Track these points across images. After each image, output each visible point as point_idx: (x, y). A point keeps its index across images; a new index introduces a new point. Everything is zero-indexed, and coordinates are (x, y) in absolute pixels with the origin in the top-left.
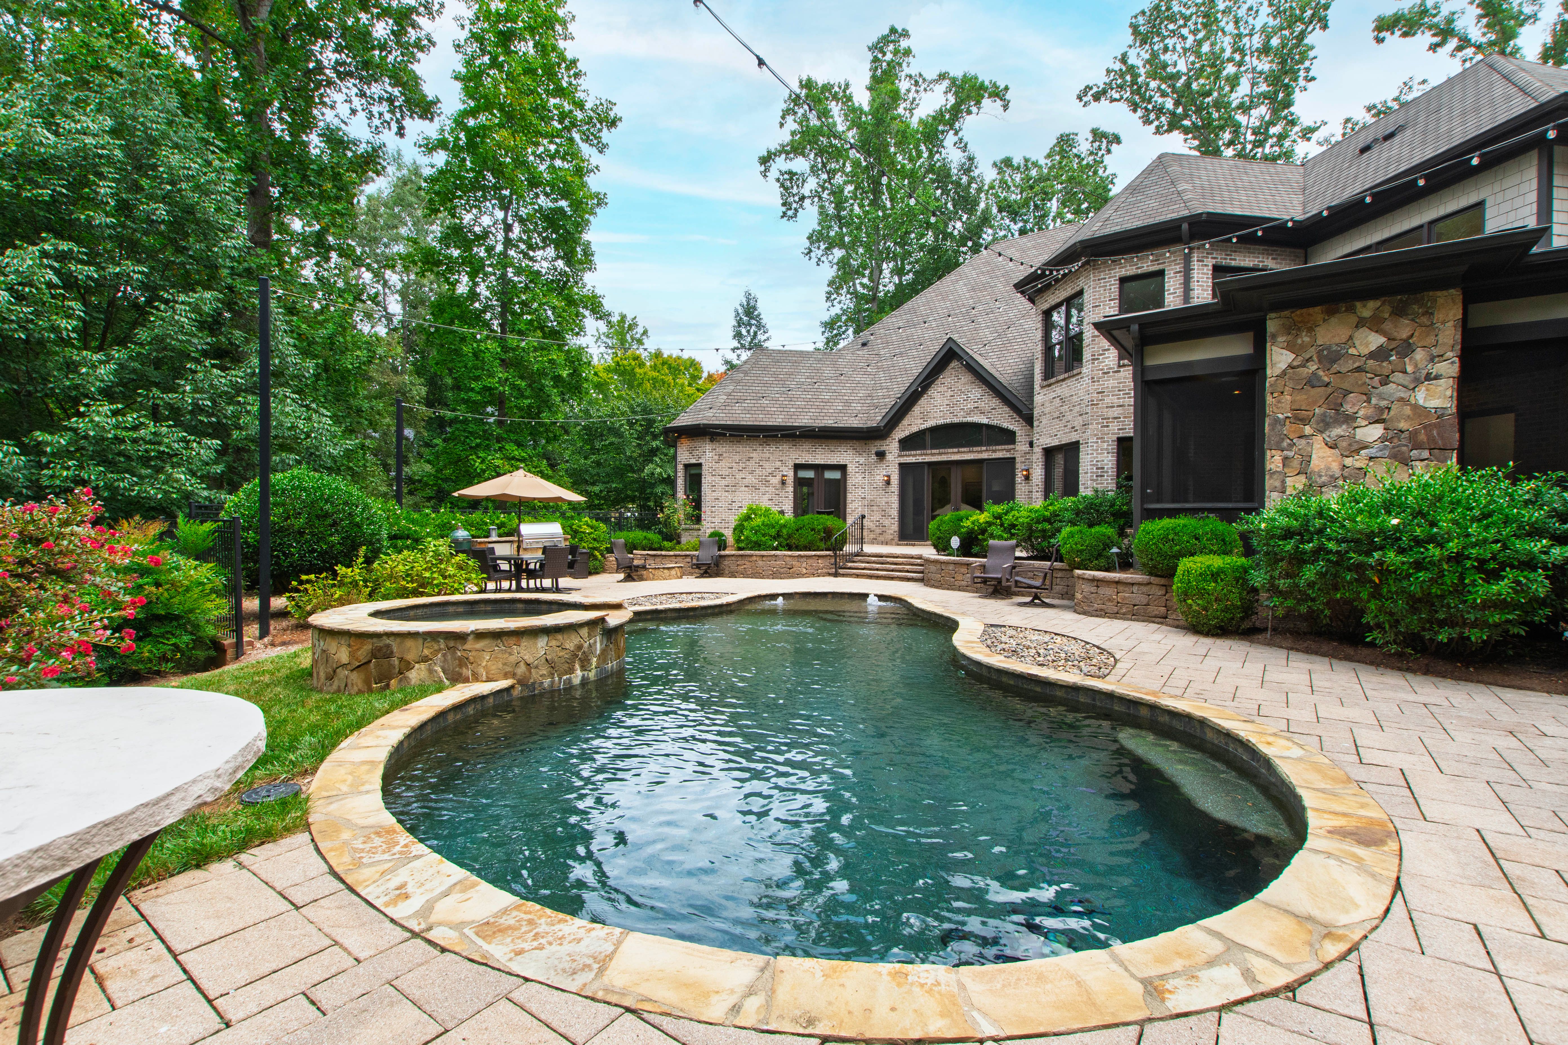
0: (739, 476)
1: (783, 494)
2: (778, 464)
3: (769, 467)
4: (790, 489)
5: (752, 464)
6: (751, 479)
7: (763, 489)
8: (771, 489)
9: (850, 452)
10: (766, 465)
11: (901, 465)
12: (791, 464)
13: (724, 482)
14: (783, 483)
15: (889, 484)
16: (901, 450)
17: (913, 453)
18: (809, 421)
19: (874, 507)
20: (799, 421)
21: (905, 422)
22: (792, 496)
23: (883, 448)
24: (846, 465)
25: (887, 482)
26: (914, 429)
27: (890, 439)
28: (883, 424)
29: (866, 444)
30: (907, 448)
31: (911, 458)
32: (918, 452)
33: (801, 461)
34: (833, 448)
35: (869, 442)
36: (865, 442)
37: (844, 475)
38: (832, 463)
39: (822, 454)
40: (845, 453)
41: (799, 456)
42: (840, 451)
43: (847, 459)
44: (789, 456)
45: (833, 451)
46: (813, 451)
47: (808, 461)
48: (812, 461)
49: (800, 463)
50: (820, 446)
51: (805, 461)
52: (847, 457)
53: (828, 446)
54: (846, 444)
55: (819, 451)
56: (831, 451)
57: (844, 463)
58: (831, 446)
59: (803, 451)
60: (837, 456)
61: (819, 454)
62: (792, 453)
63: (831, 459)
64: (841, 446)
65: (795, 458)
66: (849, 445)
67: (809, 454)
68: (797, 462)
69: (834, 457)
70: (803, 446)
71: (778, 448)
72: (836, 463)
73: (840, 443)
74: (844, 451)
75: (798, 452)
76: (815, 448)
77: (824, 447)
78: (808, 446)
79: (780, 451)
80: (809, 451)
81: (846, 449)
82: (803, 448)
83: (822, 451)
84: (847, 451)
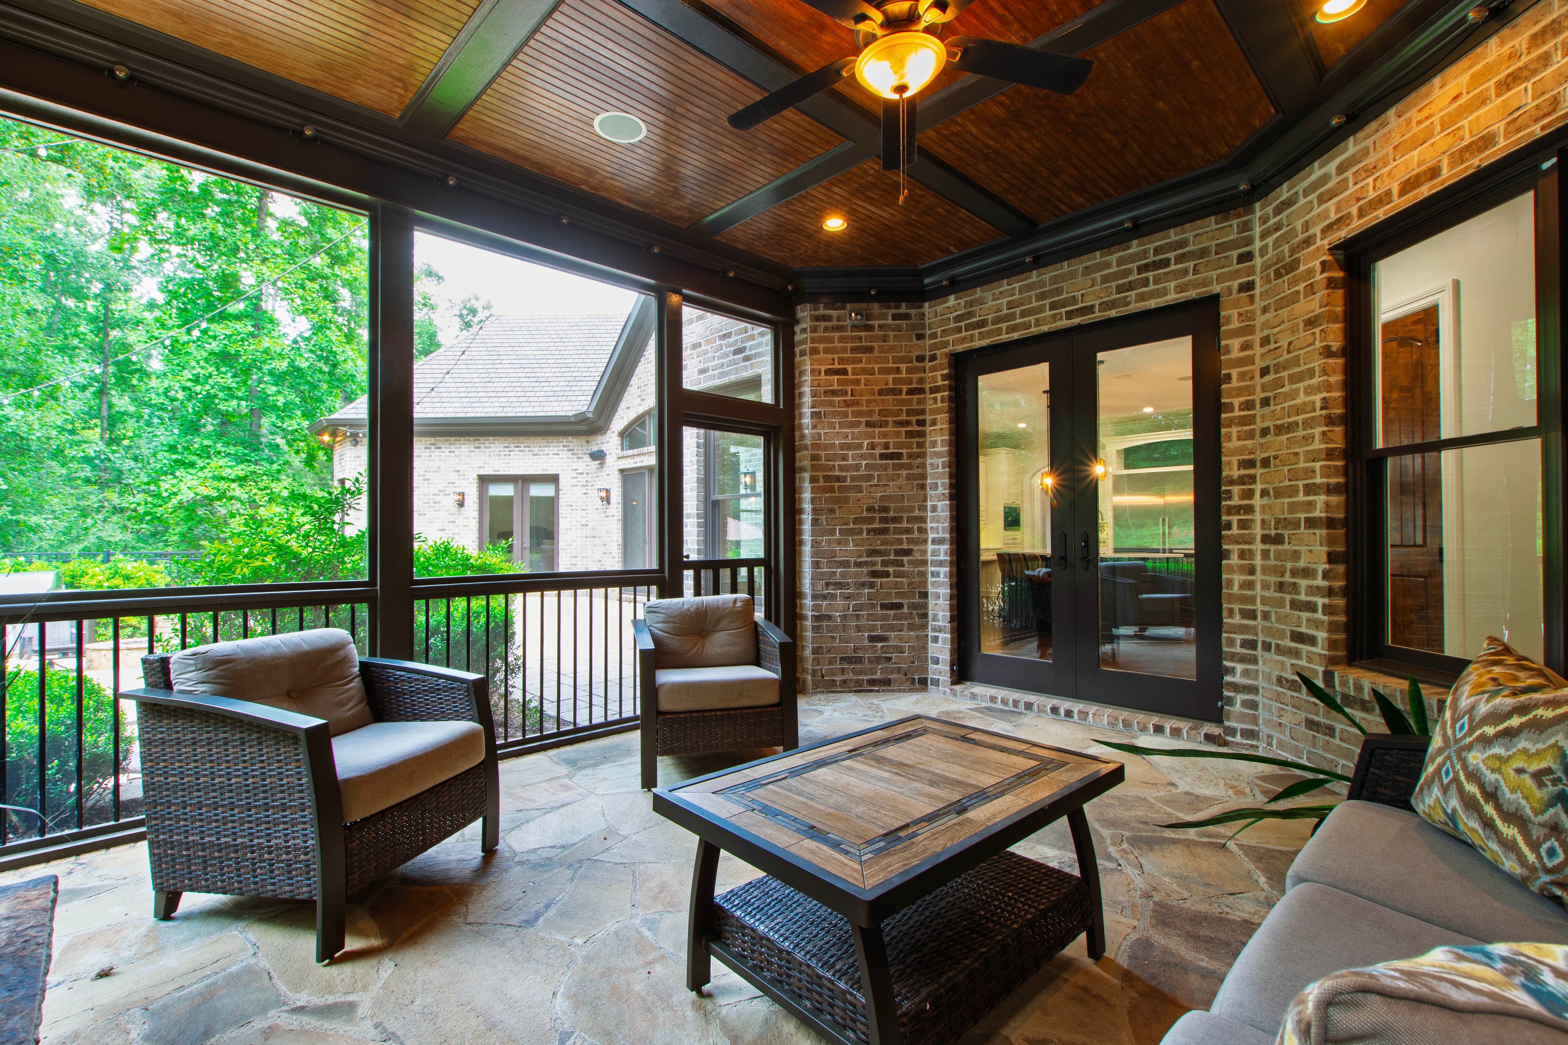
1: (461, 521)
2: (454, 476)
3: (439, 480)
4: (471, 512)
7: (431, 514)
8: (443, 515)
9: (565, 454)
11: (623, 471)
12: (472, 476)
14: (461, 503)
15: (609, 503)
16: (622, 450)
17: (630, 452)
18: (496, 410)
19: (596, 540)
20: (480, 410)
21: (623, 404)
22: (474, 525)
23: (604, 448)
24: (558, 475)
25: (607, 500)
26: (632, 415)
27: (609, 432)
28: (591, 409)
29: (588, 442)
30: (631, 447)
31: (629, 460)
32: (635, 451)
33: (488, 471)
34: (536, 450)
35: (591, 438)
36: (586, 438)
37: (557, 490)
38: (535, 473)
39: (519, 459)
40: (555, 457)
41: (484, 464)
42: (548, 454)
43: (558, 467)
44: (470, 464)
45: (536, 455)
46: (505, 455)
47: (499, 471)
48: (504, 471)
49: (486, 473)
50: (516, 447)
51: (494, 471)
52: (558, 462)
53: (529, 447)
54: (557, 443)
55: (514, 455)
56: (533, 455)
57: (554, 473)
58: (534, 447)
59: (490, 456)
60: (543, 462)
61: (514, 459)
62: (474, 460)
63: (533, 467)
64: (550, 447)
65: (479, 467)
66: (561, 445)
67: (499, 459)
68: (481, 473)
69: (538, 463)
70: (490, 448)
71: (453, 452)
72: (540, 472)
73: (547, 442)
74: (553, 454)
75: (483, 458)
76: (510, 451)
77: (522, 449)
78: (497, 447)
79: (455, 456)
80: (500, 455)
81: (558, 450)
82: (490, 452)
83: (519, 455)
84: (558, 454)
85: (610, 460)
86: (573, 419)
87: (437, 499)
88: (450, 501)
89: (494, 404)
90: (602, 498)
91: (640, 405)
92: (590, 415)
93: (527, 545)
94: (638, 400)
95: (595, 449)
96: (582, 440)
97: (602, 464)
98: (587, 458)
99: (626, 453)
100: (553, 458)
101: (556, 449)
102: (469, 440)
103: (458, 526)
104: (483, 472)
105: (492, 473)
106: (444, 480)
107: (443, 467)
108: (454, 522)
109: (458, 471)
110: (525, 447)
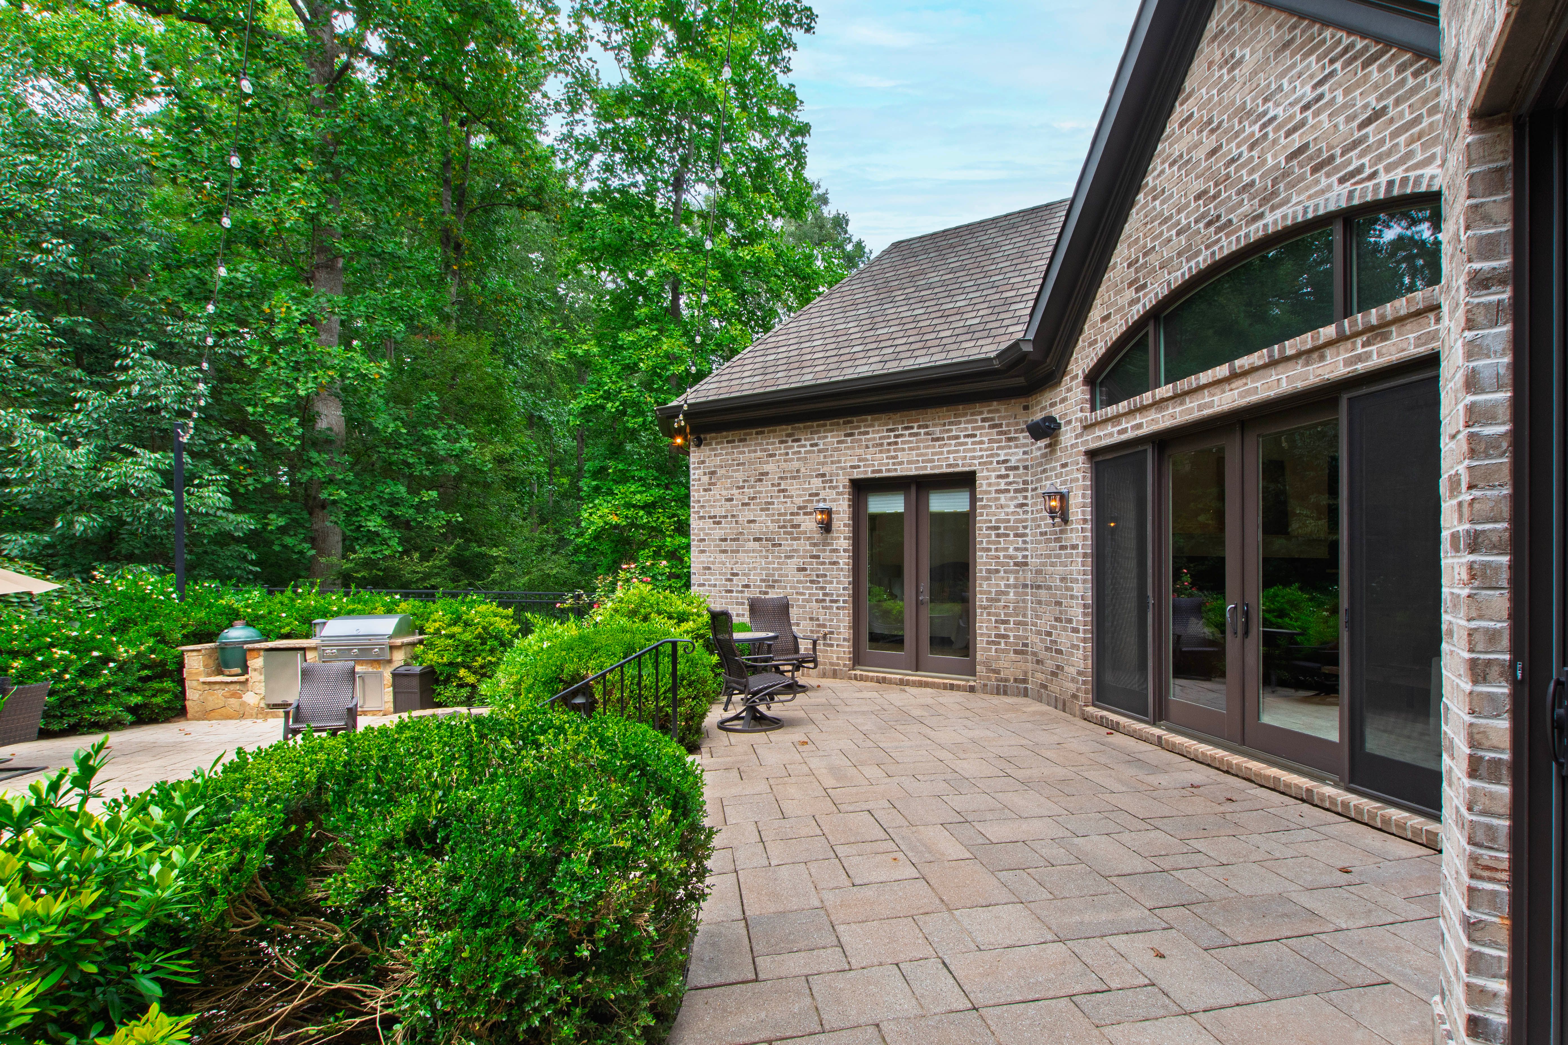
0: (746, 515)
1: (826, 556)
2: (817, 482)
3: (798, 491)
4: (842, 540)
5: (765, 487)
6: (765, 524)
7: (788, 545)
8: (803, 545)
9: (985, 434)
10: (793, 487)
11: (1092, 454)
12: (842, 481)
13: (718, 533)
14: (826, 527)
15: (1065, 520)
16: (1093, 409)
17: (1111, 410)
18: (874, 367)
19: (1043, 592)
20: (851, 370)
21: (1095, 314)
22: (844, 561)
23: (1056, 412)
24: (973, 474)
25: (1062, 514)
26: (1116, 329)
27: (1067, 378)
28: (1031, 336)
29: (1026, 408)
30: (1112, 400)
31: (1110, 429)
32: (1123, 406)
33: (865, 472)
34: (937, 431)
35: (1031, 401)
36: (1023, 401)
37: (973, 500)
38: (937, 471)
39: (911, 449)
40: (969, 440)
41: (860, 460)
42: (958, 437)
43: (974, 458)
44: (839, 462)
45: (938, 439)
46: (889, 444)
47: (880, 471)
48: (888, 470)
49: (862, 476)
50: (906, 428)
51: (873, 472)
52: (974, 450)
53: (927, 427)
54: (972, 414)
55: (903, 443)
56: (933, 440)
57: (967, 469)
58: (934, 425)
59: (867, 447)
60: (949, 452)
61: (903, 450)
62: (846, 455)
63: (933, 461)
64: (960, 423)
65: (852, 467)
66: (979, 418)
67: (881, 452)
68: (855, 476)
69: (942, 453)
70: (867, 433)
71: (816, 445)
72: (945, 470)
73: (956, 416)
74: (966, 436)
75: (858, 451)
76: (896, 436)
77: (915, 430)
78: (878, 432)
79: (819, 451)
80: (882, 445)
81: (974, 429)
82: (868, 440)
83: (911, 442)
84: (975, 436)
85: (1068, 436)
86: (996, 364)
87: (797, 519)
88: (809, 524)
89: (872, 360)
90: (1052, 511)
91: (1133, 302)
92: (1028, 348)
93: (925, 597)
94: (1130, 294)
95: (1038, 416)
96: (1016, 405)
97: (1052, 446)
98: (1025, 438)
99: (1100, 414)
100: (966, 444)
101: (970, 426)
102: (838, 424)
103: (823, 563)
104: (857, 475)
105: (870, 475)
106: (804, 490)
107: (803, 470)
108: (818, 557)
109: (823, 475)
110: (919, 427)
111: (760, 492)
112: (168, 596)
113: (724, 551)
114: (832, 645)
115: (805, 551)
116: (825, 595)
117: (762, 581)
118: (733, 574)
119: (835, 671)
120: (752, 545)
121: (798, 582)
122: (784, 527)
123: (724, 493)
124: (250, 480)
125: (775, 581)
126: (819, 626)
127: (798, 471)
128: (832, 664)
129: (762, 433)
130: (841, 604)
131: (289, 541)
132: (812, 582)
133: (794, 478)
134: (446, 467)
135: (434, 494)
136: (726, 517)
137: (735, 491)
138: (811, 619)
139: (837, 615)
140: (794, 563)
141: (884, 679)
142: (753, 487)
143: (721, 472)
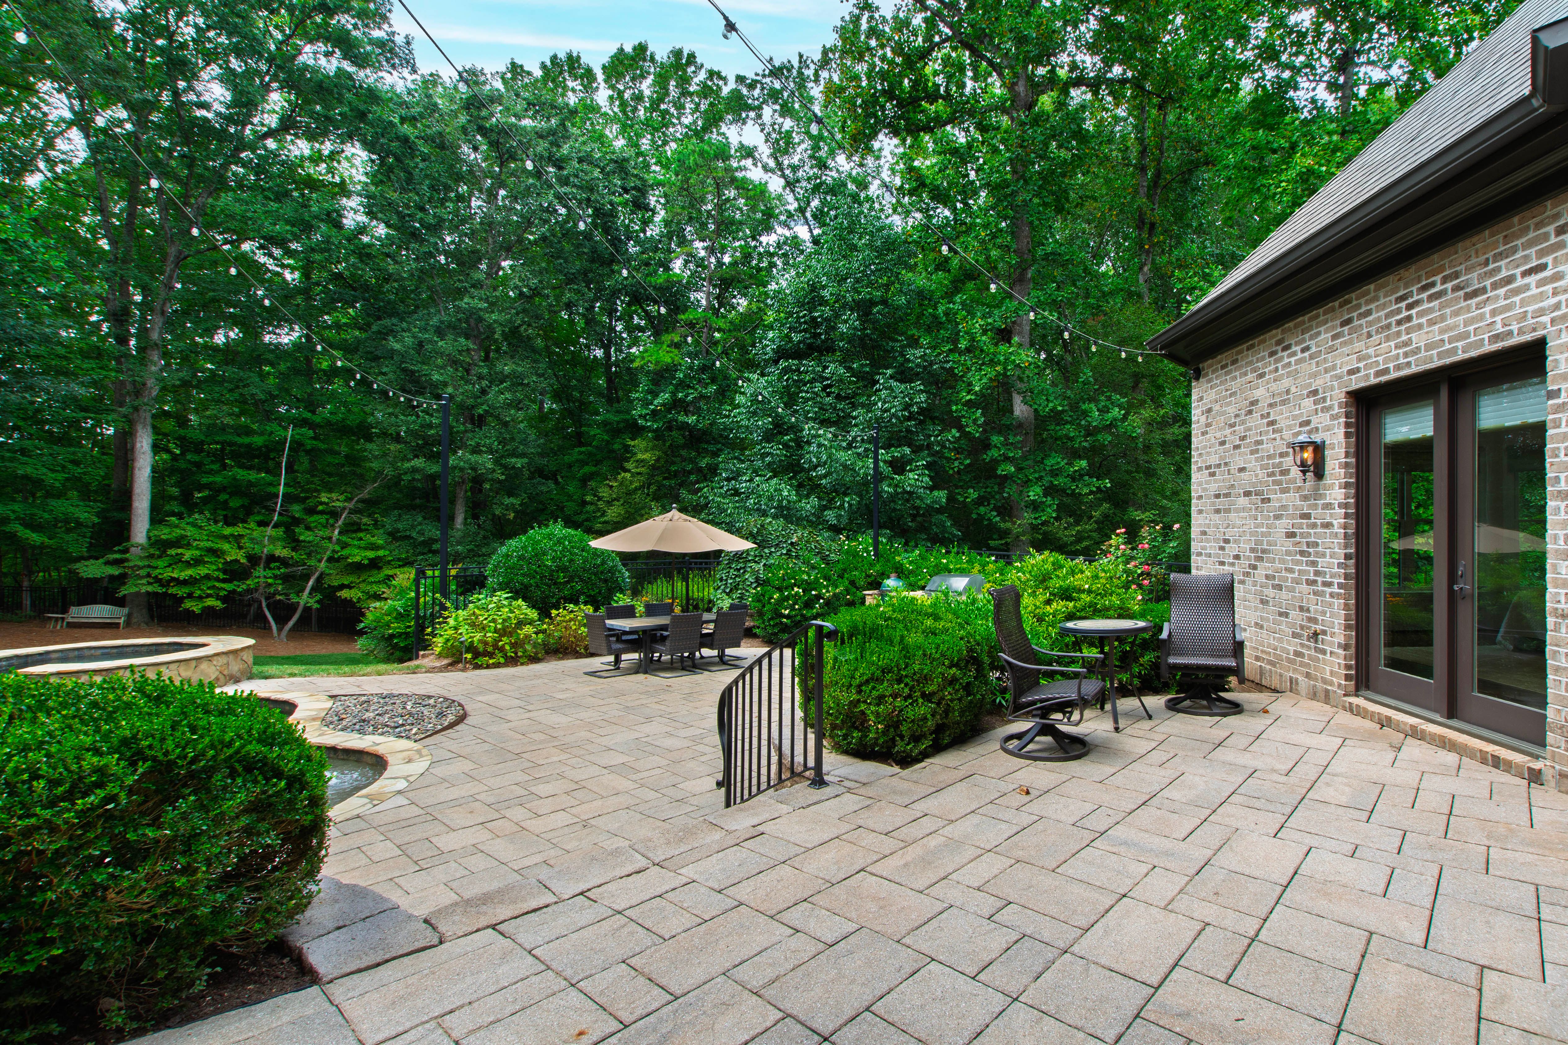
0: (1237, 461)
1: (1317, 514)
2: (1308, 404)
3: (1288, 421)
4: (1336, 490)
5: (1255, 421)
6: (1255, 472)
7: (1277, 499)
8: (1292, 500)
10: (1283, 416)
13: (1213, 487)
14: (1318, 470)
22: (1340, 521)
24: (1541, 344)
38: (1473, 354)
39: (1431, 323)
40: (1532, 279)
41: (1359, 360)
42: (1510, 280)
43: (1541, 312)
44: (1334, 368)
45: (1475, 294)
46: (1399, 323)
47: (1386, 371)
48: (1398, 368)
49: (1363, 384)
50: (1424, 288)
51: (1378, 374)
52: (1542, 296)
53: (1456, 275)
54: (1538, 226)
55: (1420, 315)
56: (1468, 296)
57: (1528, 337)
58: (1469, 270)
59: (1369, 336)
60: (1494, 313)
61: (1420, 327)
62: (1342, 355)
63: (1467, 335)
64: (1514, 250)
65: (1351, 372)
66: (1551, 229)
67: (1388, 339)
68: (1354, 386)
69: (1482, 317)
70: (1369, 313)
71: (1307, 349)
72: (1488, 348)
73: (1507, 239)
74: (1526, 274)
75: (1359, 345)
76: (1410, 307)
77: (1438, 288)
78: (1384, 306)
79: (1311, 357)
80: (1388, 326)
81: (1541, 254)
82: (1369, 323)
83: (1430, 310)
84: (1543, 267)
100: (1527, 287)
101: (1532, 251)
102: (1333, 310)
103: (1314, 526)
104: (1357, 383)
105: (1373, 381)
106: (1295, 417)
107: (1293, 390)
108: (1307, 516)
109: (1315, 392)
110: (1445, 280)
111: (1250, 429)
112: (868, 552)
113: (1218, 511)
114: (1324, 652)
115: (1296, 508)
116: (1317, 573)
117: (1252, 550)
118: (1227, 541)
119: (1327, 692)
120: (1243, 501)
121: (1288, 553)
122: (1272, 474)
123: (1218, 435)
124: (956, 464)
125: (1264, 551)
126: (1310, 619)
127: (1288, 392)
128: (1325, 681)
129: (1252, 346)
130: (1336, 590)
131: (982, 510)
132: (1302, 553)
133: (1284, 402)
134: (1099, 437)
135: (1084, 463)
136: (1219, 466)
137: (1228, 431)
138: (1301, 609)
139: (1331, 605)
140: (1284, 525)
141: (1389, 719)
142: (1243, 422)
143: (1216, 407)
